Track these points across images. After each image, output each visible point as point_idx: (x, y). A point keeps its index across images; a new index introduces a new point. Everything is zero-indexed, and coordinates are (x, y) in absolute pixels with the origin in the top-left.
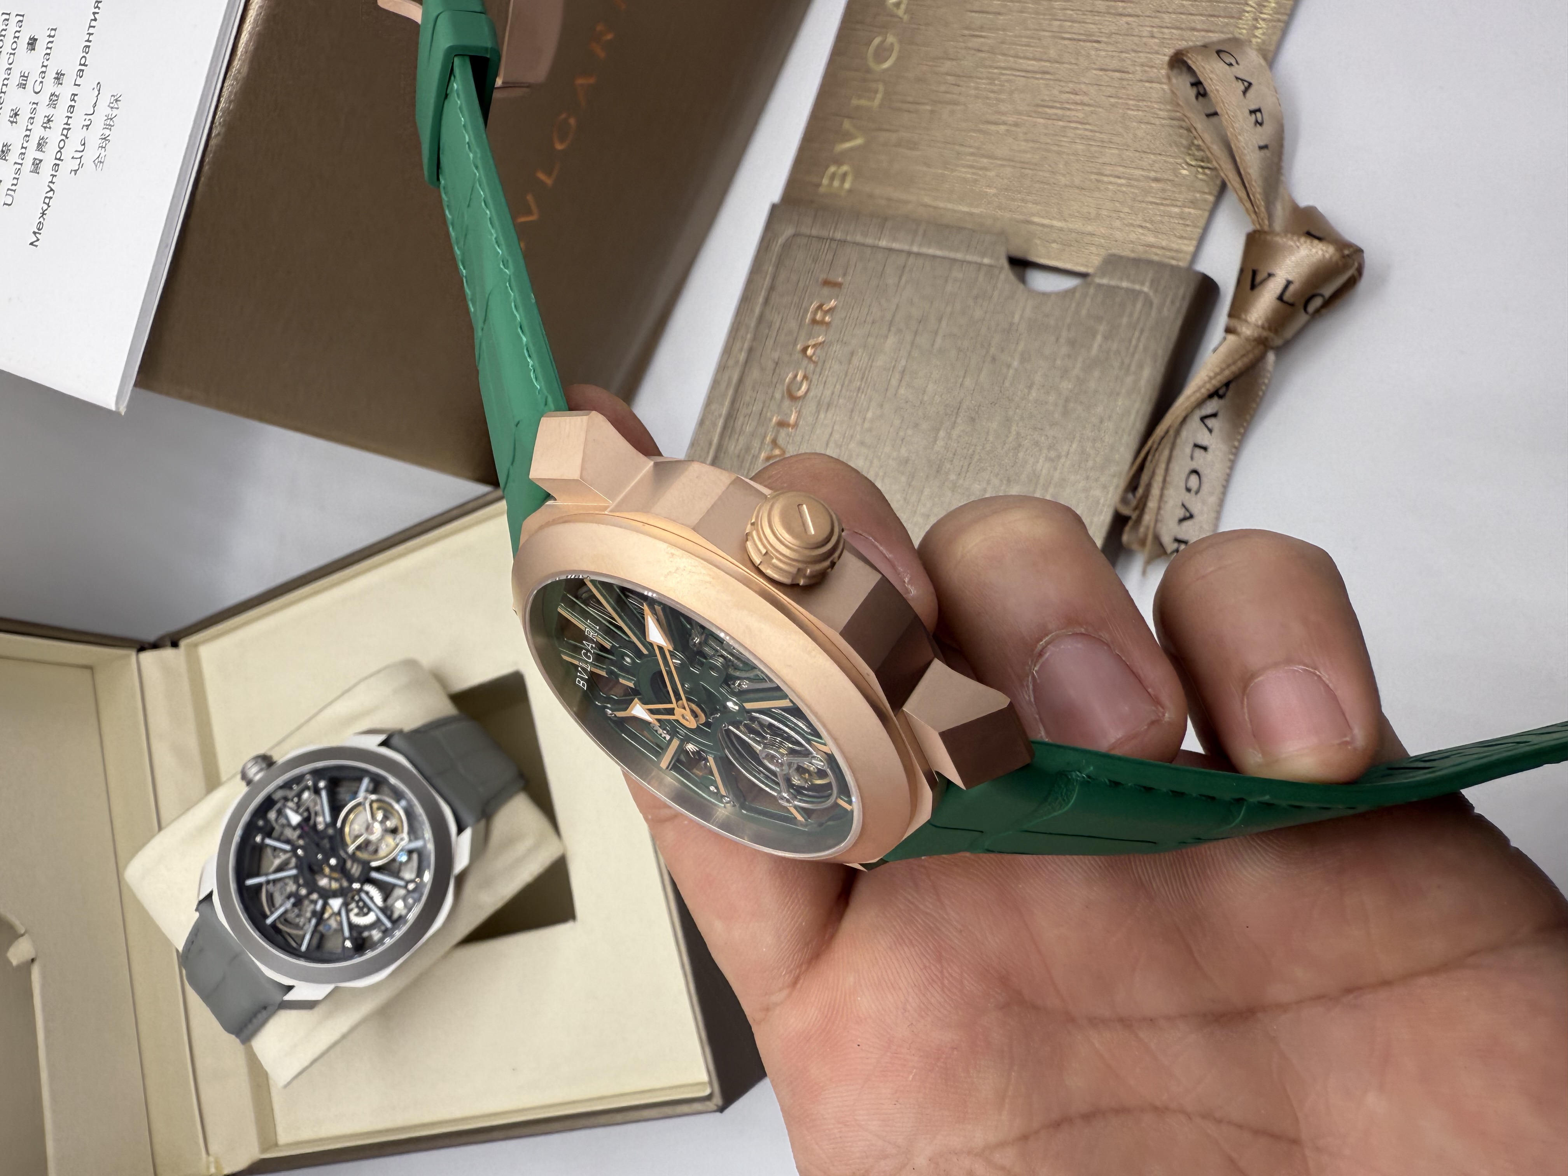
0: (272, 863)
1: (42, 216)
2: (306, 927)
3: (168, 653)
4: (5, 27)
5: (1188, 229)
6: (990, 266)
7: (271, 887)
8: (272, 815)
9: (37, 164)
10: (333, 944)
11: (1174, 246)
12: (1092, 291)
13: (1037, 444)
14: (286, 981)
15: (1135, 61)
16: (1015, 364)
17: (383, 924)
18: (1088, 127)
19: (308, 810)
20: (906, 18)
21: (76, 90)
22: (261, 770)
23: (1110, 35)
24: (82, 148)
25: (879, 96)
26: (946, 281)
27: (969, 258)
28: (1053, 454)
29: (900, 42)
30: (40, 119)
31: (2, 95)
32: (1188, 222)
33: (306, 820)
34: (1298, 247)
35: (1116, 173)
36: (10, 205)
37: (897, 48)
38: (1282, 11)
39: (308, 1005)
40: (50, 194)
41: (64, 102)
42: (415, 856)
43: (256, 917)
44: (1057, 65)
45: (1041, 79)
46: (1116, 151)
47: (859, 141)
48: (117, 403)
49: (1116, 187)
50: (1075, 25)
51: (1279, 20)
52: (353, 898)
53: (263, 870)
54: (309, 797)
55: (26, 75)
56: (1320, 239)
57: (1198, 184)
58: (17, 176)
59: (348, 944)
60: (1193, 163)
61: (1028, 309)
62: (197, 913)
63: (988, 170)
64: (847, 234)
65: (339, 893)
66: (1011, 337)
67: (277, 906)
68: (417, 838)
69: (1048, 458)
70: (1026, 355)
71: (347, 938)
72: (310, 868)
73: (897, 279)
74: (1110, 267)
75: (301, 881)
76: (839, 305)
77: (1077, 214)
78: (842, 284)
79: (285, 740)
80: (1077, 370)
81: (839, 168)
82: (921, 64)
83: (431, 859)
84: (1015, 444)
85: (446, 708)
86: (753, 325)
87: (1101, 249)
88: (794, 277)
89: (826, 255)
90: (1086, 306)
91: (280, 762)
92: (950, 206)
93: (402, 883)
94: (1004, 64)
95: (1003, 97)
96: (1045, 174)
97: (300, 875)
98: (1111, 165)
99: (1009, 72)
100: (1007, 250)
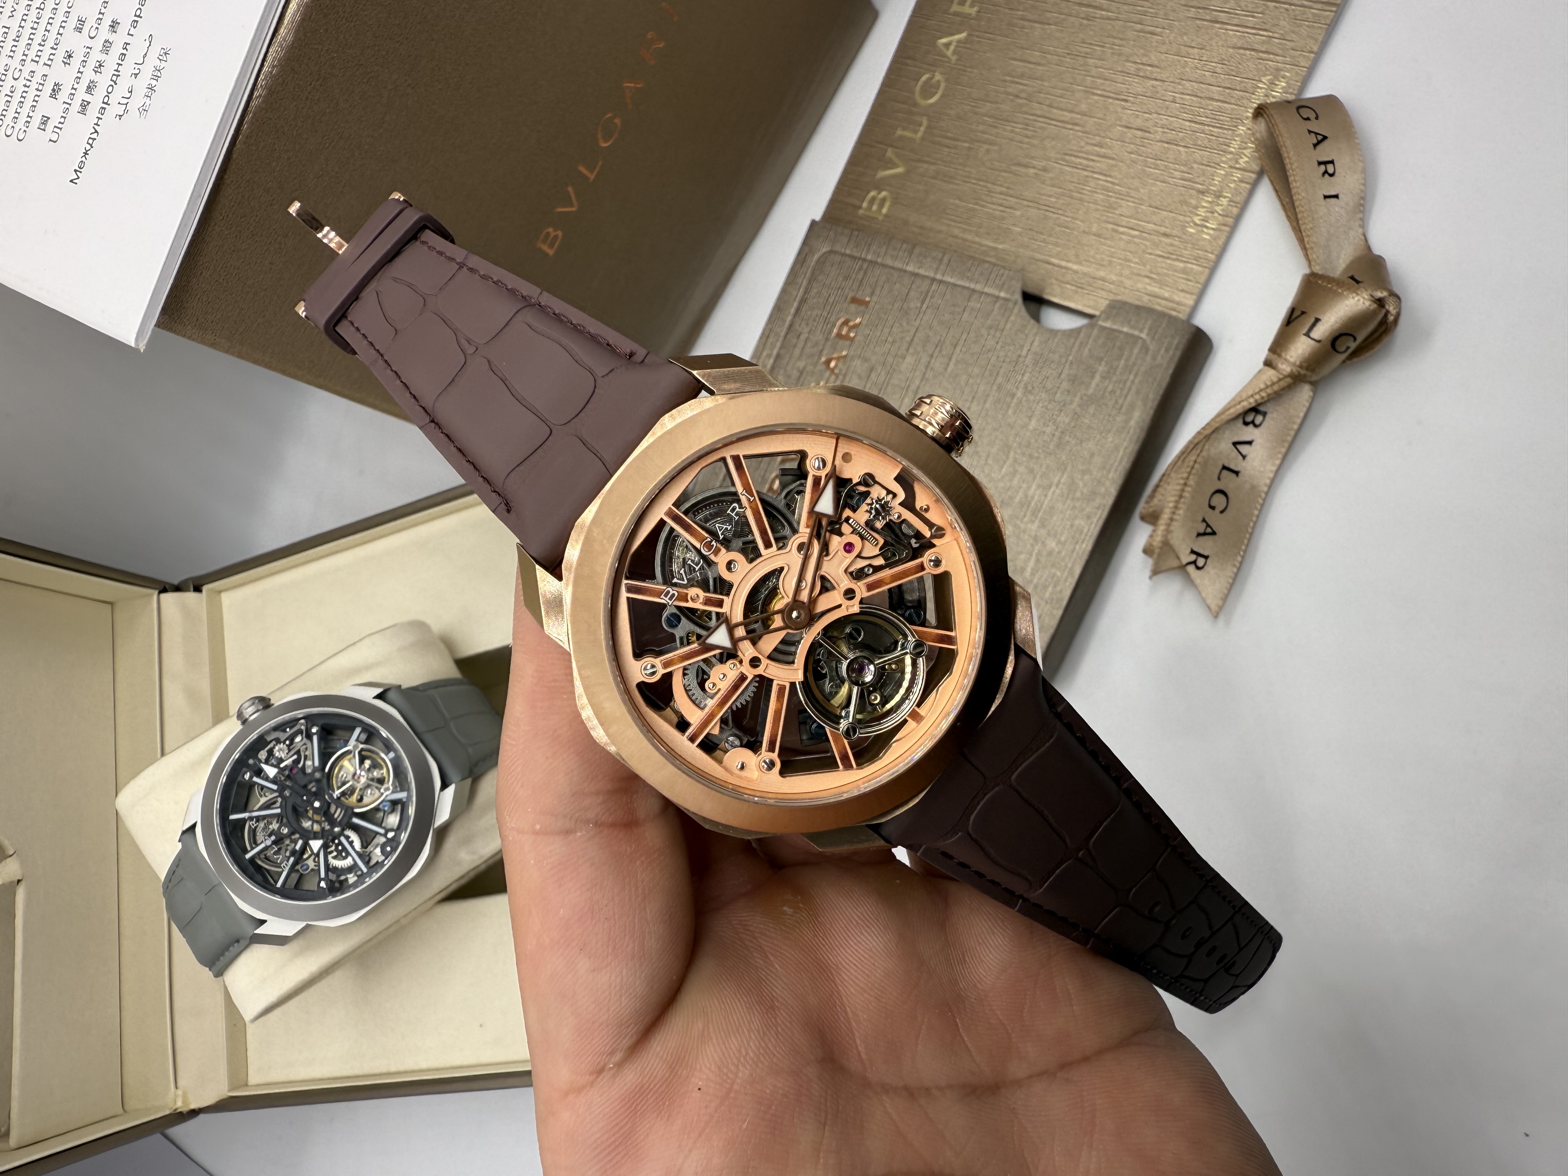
1: (85, 156)
3: (190, 597)
5: (1190, 283)
6: (1006, 300)
7: (254, 823)
8: (263, 755)
9: (85, 106)
10: (310, 885)
11: (1176, 298)
12: (1095, 332)
13: (1031, 471)
14: (260, 916)
16: (1019, 394)
17: (359, 869)
18: (1109, 179)
19: (298, 753)
20: (954, 58)
21: (128, 39)
22: (257, 711)
23: (1136, 95)
24: (128, 95)
25: (922, 129)
26: (964, 309)
27: (988, 290)
28: (1045, 482)
29: (947, 80)
30: (92, 63)
32: (1190, 278)
33: (296, 762)
35: (1131, 225)
36: (55, 142)
37: (943, 85)
39: (280, 941)
40: (94, 136)
41: (116, 50)
42: (399, 807)
43: (236, 849)
44: (1087, 118)
45: (1071, 129)
46: (1132, 205)
47: (900, 170)
48: (137, 340)
49: (1130, 238)
50: (1107, 83)
52: (332, 841)
53: (250, 807)
54: (301, 740)
55: (83, 19)
57: (1202, 243)
58: (64, 115)
59: (323, 884)
60: (1199, 223)
61: (1036, 343)
62: (180, 843)
63: (1015, 209)
64: (878, 257)
65: (320, 835)
66: (1017, 369)
67: (259, 842)
68: (402, 790)
69: (1039, 486)
70: (1030, 388)
71: (323, 879)
72: (295, 809)
73: (919, 305)
74: (1114, 312)
75: (285, 820)
76: (864, 322)
77: (1091, 260)
78: (869, 302)
79: (283, 686)
80: (1074, 405)
81: (879, 193)
82: (963, 103)
83: (411, 811)
84: (1012, 469)
85: (450, 671)
86: (783, 334)
87: (1110, 294)
88: (825, 293)
89: (857, 274)
90: (1089, 346)
91: (276, 705)
92: (977, 239)
93: (382, 831)
94: (1039, 112)
95: (1035, 142)
96: (1068, 219)
97: (284, 815)
98: (1127, 217)
99: (1043, 120)
100: (1024, 286)
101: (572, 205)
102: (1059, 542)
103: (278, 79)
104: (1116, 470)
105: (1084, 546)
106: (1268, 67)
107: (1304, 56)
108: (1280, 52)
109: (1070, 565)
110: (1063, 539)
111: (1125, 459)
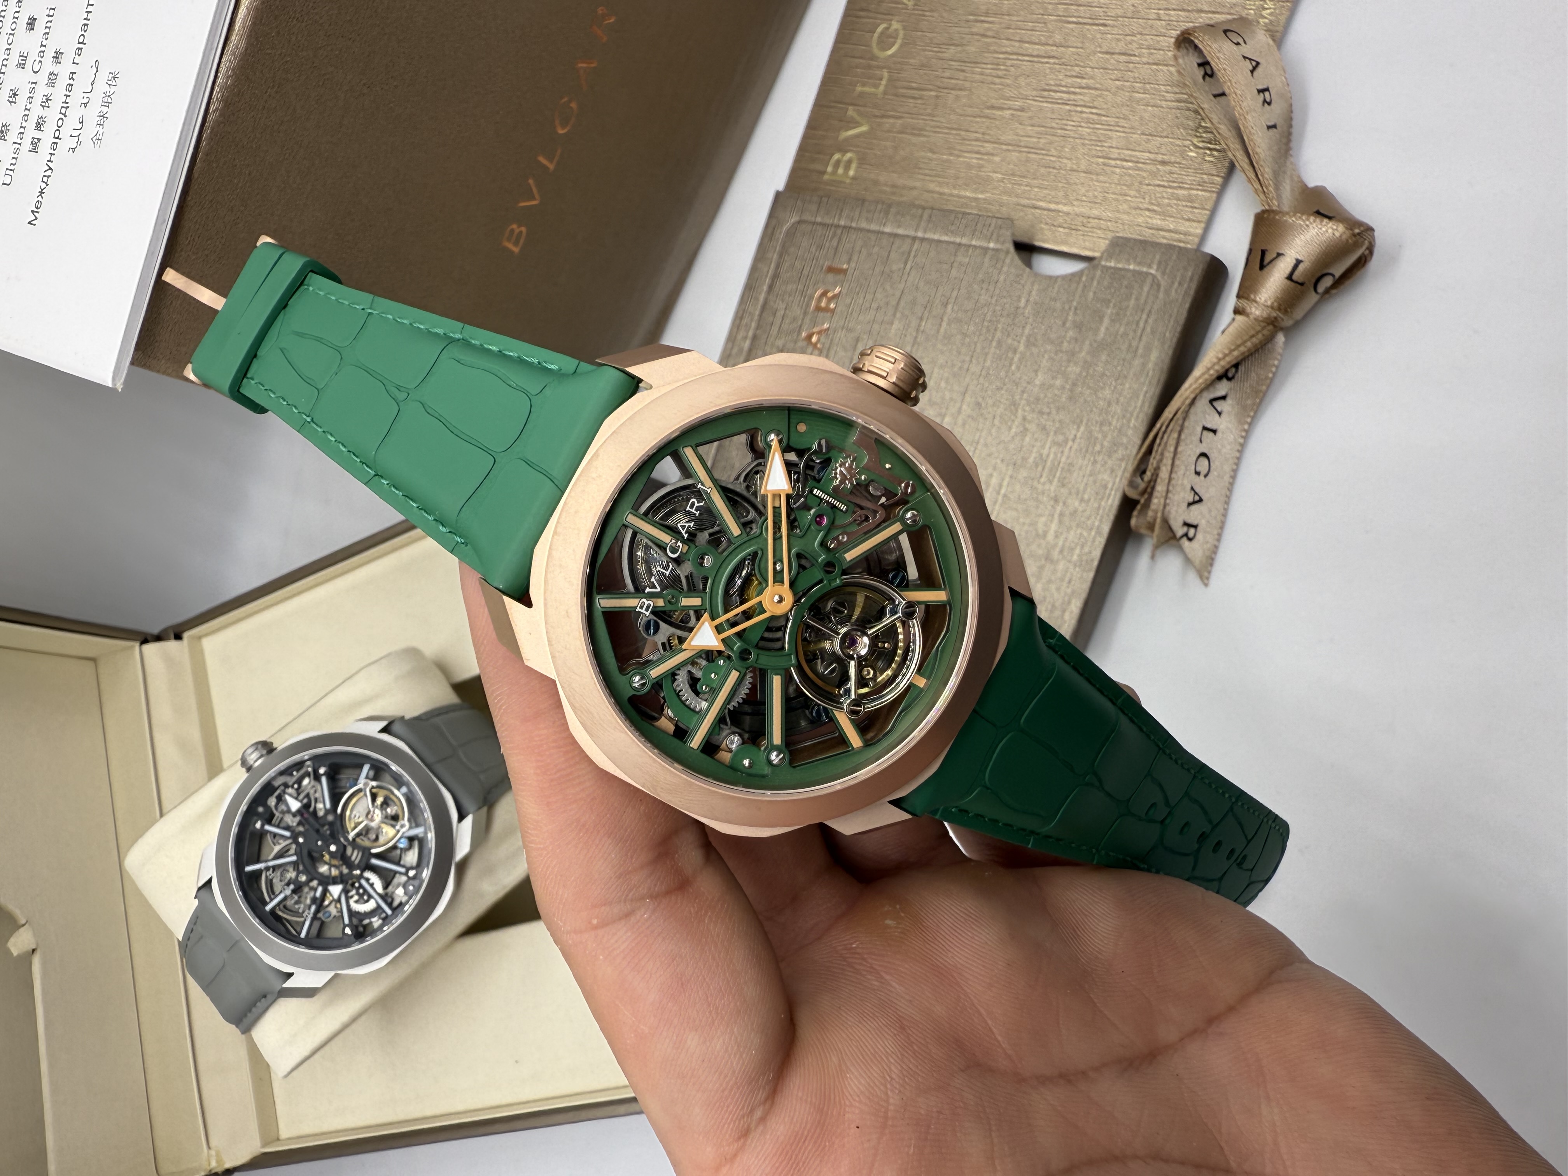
0: (273, 849)
1: (41, 195)
2: (307, 912)
3: (171, 645)
4: (4, 8)
5: (1196, 211)
6: (996, 250)
7: (270, 873)
8: (272, 801)
9: (36, 143)
10: (333, 932)
11: (1182, 228)
12: (1099, 273)
13: (1044, 428)
14: (286, 968)
15: (1142, 44)
16: (1022, 348)
17: (384, 911)
18: (1094, 111)
19: (308, 796)
20: (911, 4)
21: (74, 68)
22: (261, 756)
24: (79, 126)
25: (884, 82)
26: (952, 266)
27: (975, 242)
28: (1060, 438)
29: (904, 28)
30: (38, 98)
31: (2, 75)
32: (1196, 205)
33: (307, 806)
34: (1307, 226)
35: (1122, 156)
36: (8, 185)
37: (901, 33)
39: (308, 993)
40: (49, 173)
41: (63, 81)
42: (416, 843)
43: (255, 902)
44: (1063, 50)
45: (1047, 63)
46: (1123, 135)
47: (864, 128)
48: (114, 379)
49: (1123, 170)
50: (1081, 8)
52: (353, 885)
53: (263, 857)
54: (310, 783)
55: (25, 54)
56: (1330, 218)
57: (1206, 166)
58: (15, 156)
59: (348, 931)
60: (1201, 145)
61: (1034, 293)
62: (197, 900)
63: (992, 155)
64: (852, 221)
65: (339, 880)
66: (1017, 321)
67: (277, 893)
68: (417, 825)
69: (1055, 443)
70: (1032, 339)
71: (347, 926)
72: (310, 855)
73: (902, 266)
74: (1117, 250)
75: (301, 868)
76: (844, 291)
77: (1083, 198)
78: (846, 270)
79: (283, 727)
80: (1084, 354)
81: (843, 156)
82: (925, 50)
83: (431, 845)
84: (1022, 429)
85: (448, 697)
86: (757, 313)
87: (1108, 232)
88: (798, 265)
89: (831, 241)
90: (1093, 289)
91: (279, 748)
92: (956, 192)
93: (403, 870)
94: (1009, 50)
95: (1008, 81)
96: (1052, 159)
97: (300, 862)
98: (1118, 148)
99: (1015, 57)
100: (1013, 234)
101: (534, 198)
102: (1082, 500)
103: (234, 89)
104: (1138, 417)
105: (1110, 501)
109: (1097, 523)
110: (1086, 497)
111: (1147, 405)
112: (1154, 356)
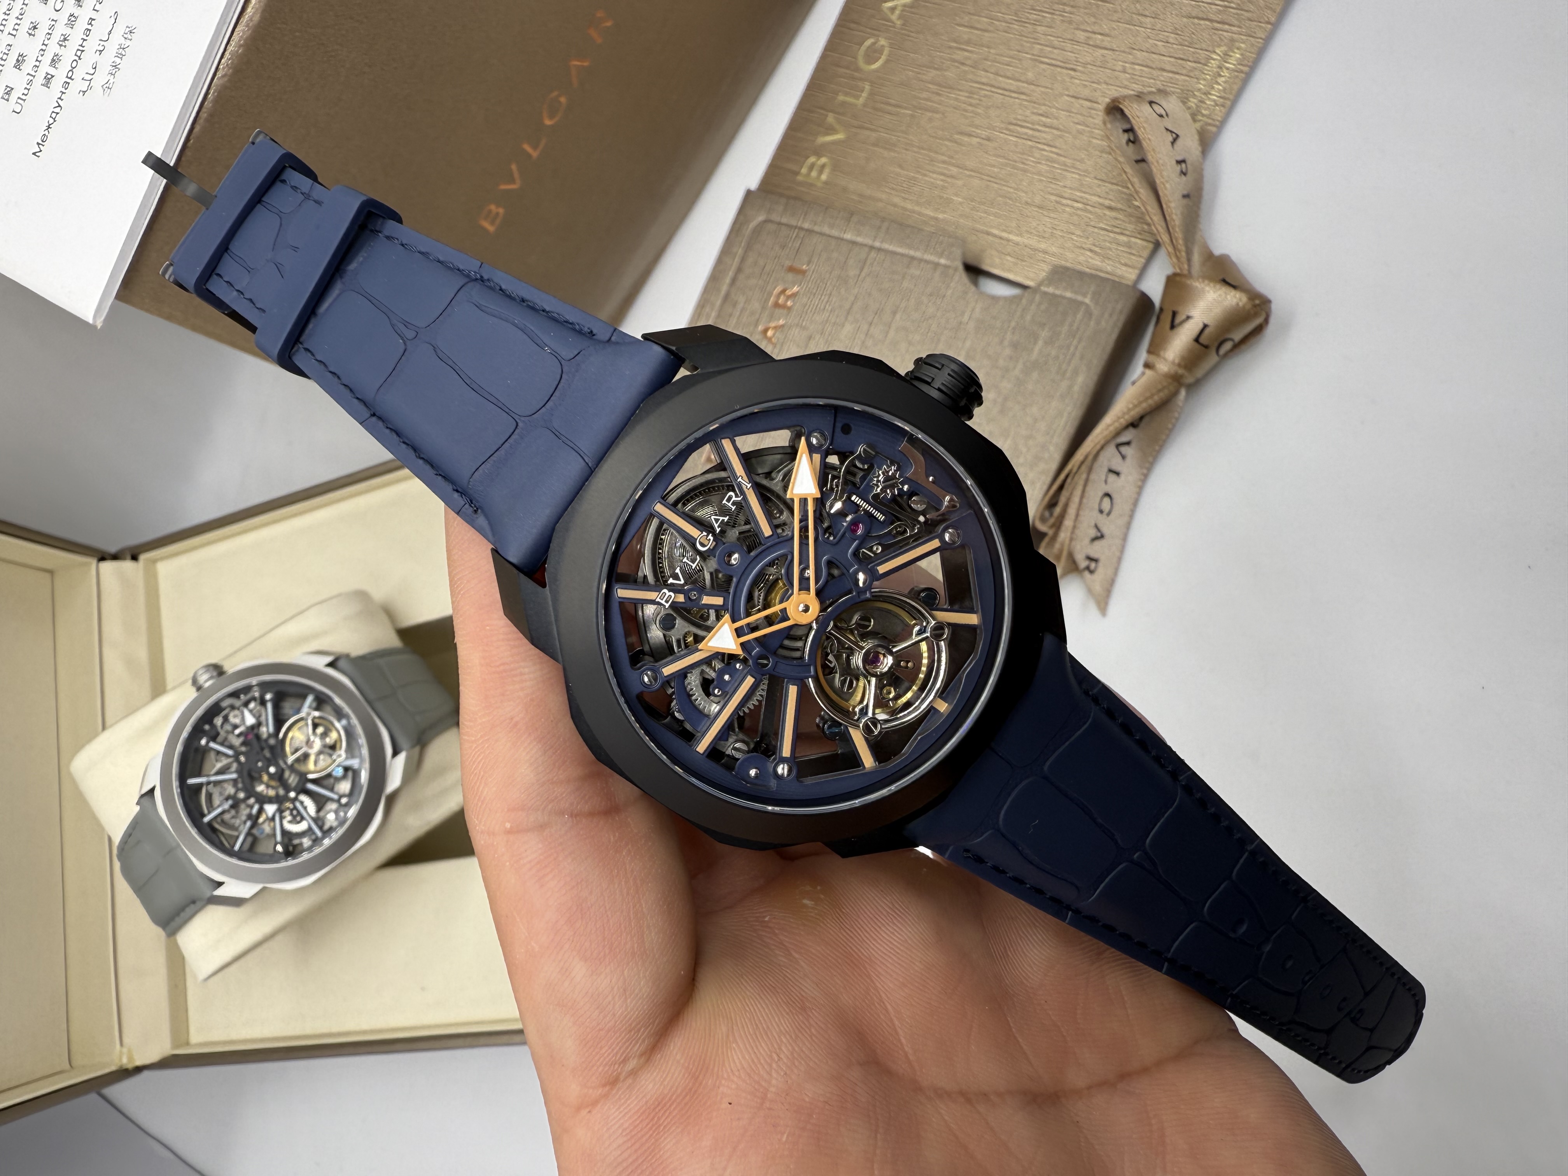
0: (214, 766)
1: (47, 129)
2: (242, 827)
3: (127, 565)
5: (1133, 257)
6: (947, 266)
7: (211, 787)
8: (218, 721)
9: (48, 79)
10: (264, 848)
14: (218, 877)
15: (1105, 93)
17: (314, 833)
18: (1054, 150)
20: (899, 23)
21: (94, 15)
22: (211, 678)
23: (1085, 64)
24: (92, 71)
25: (864, 95)
26: (904, 277)
27: (928, 257)
29: (891, 46)
30: (57, 36)
32: (1134, 252)
35: (1075, 197)
36: (19, 113)
37: (886, 51)
38: (1246, 62)
39: (236, 902)
40: (58, 110)
41: (82, 24)
42: (350, 774)
43: (195, 814)
44: (1033, 87)
45: (1017, 98)
46: (1077, 176)
47: (840, 136)
48: (95, 317)
49: (1073, 210)
50: (1055, 51)
51: (1242, 72)
52: (288, 806)
53: (205, 772)
54: (255, 707)
56: (1233, 286)
58: (28, 87)
59: (279, 848)
61: (978, 310)
62: (138, 806)
63: (957, 179)
64: (815, 225)
65: (275, 800)
67: (215, 806)
68: (354, 757)
71: (279, 843)
72: (250, 774)
73: (858, 272)
74: (1056, 277)
75: (240, 785)
76: (802, 291)
77: (1033, 231)
78: (806, 271)
79: (235, 652)
80: (1017, 372)
81: (818, 160)
82: (907, 69)
83: (364, 776)
85: (392, 641)
87: (1049, 263)
88: (761, 261)
89: (793, 242)
90: (1031, 312)
91: (230, 672)
92: (917, 208)
93: (335, 797)
94: (984, 80)
95: (979, 111)
96: (1009, 189)
97: (240, 780)
98: (1071, 188)
99: (988, 88)
100: (964, 254)
101: (515, 183)
106: (1222, 37)
107: (1260, 27)
108: (1236, 22)
112: (1080, 379)
